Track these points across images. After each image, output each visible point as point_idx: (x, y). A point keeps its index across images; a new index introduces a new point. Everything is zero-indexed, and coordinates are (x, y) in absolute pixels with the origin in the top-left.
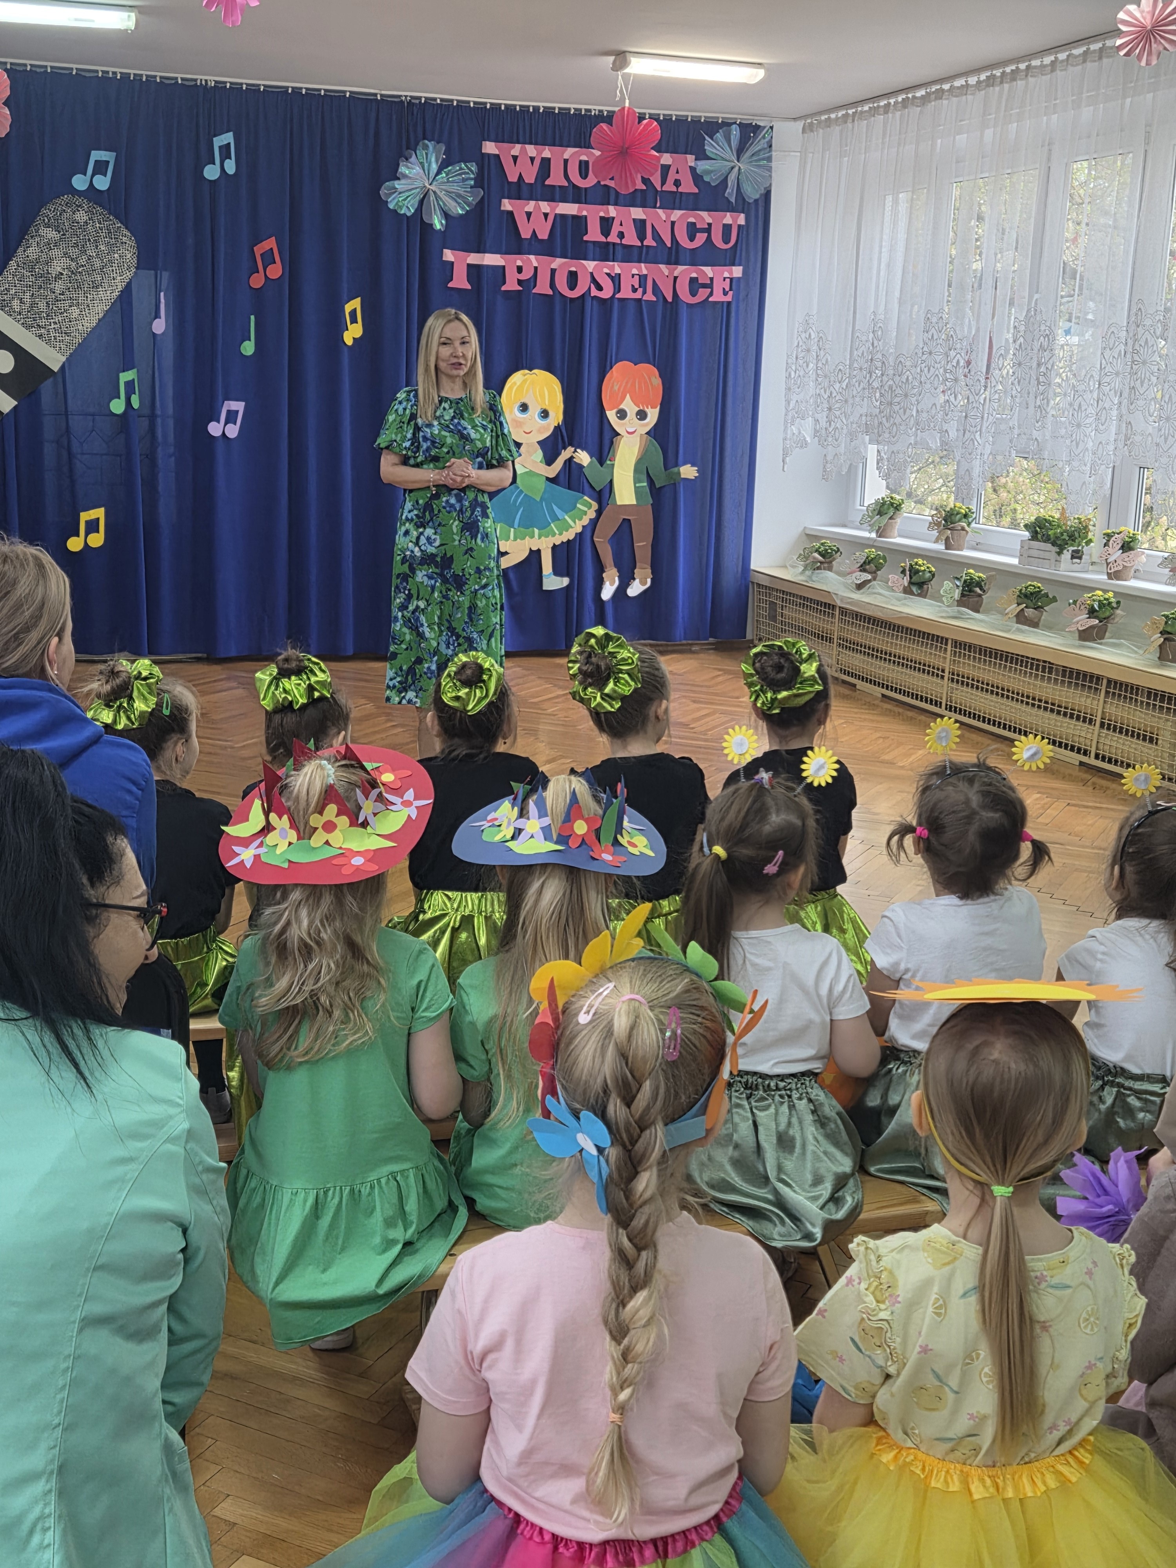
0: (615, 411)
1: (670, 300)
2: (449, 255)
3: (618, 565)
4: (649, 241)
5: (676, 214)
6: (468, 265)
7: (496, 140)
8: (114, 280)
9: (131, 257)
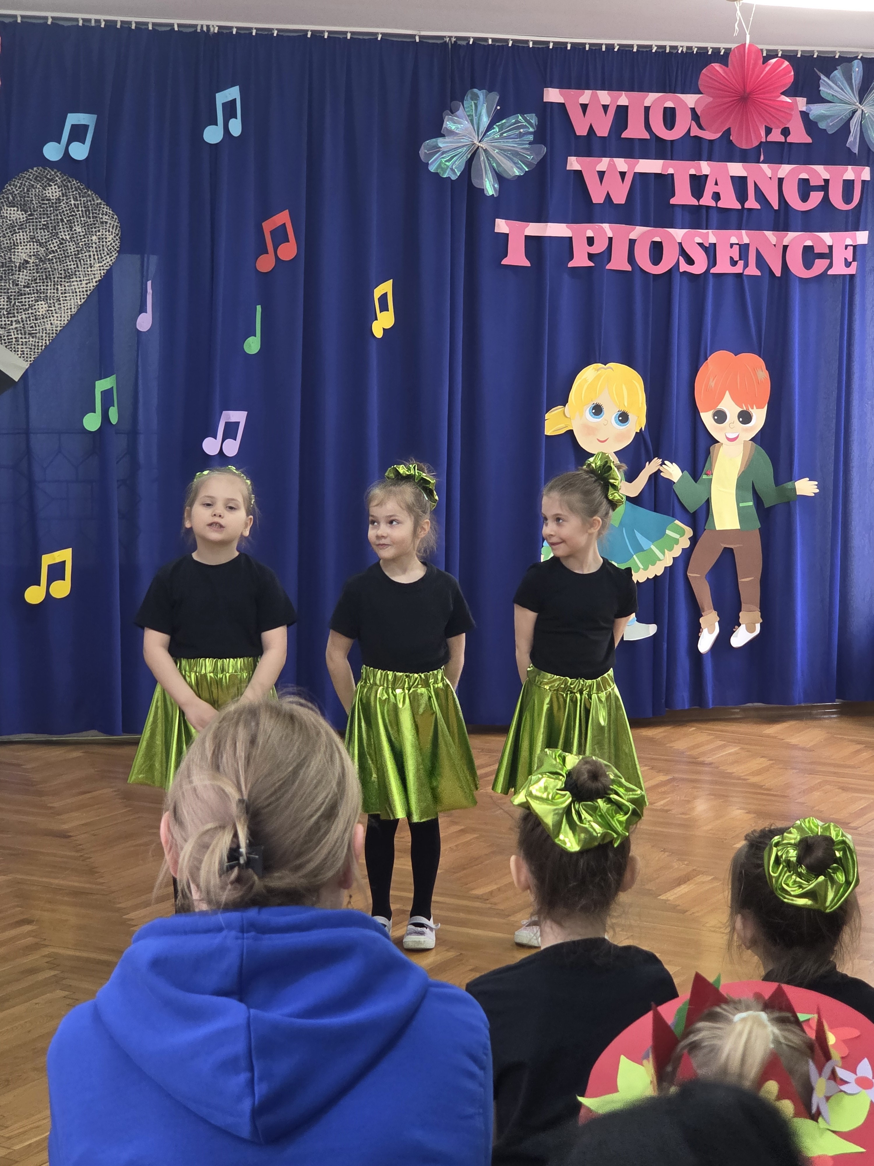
0: (711, 413)
1: (778, 273)
2: (502, 226)
3: (717, 607)
4: (752, 203)
5: (784, 170)
6: (526, 236)
7: (560, 87)
8: (91, 268)
9: (112, 239)
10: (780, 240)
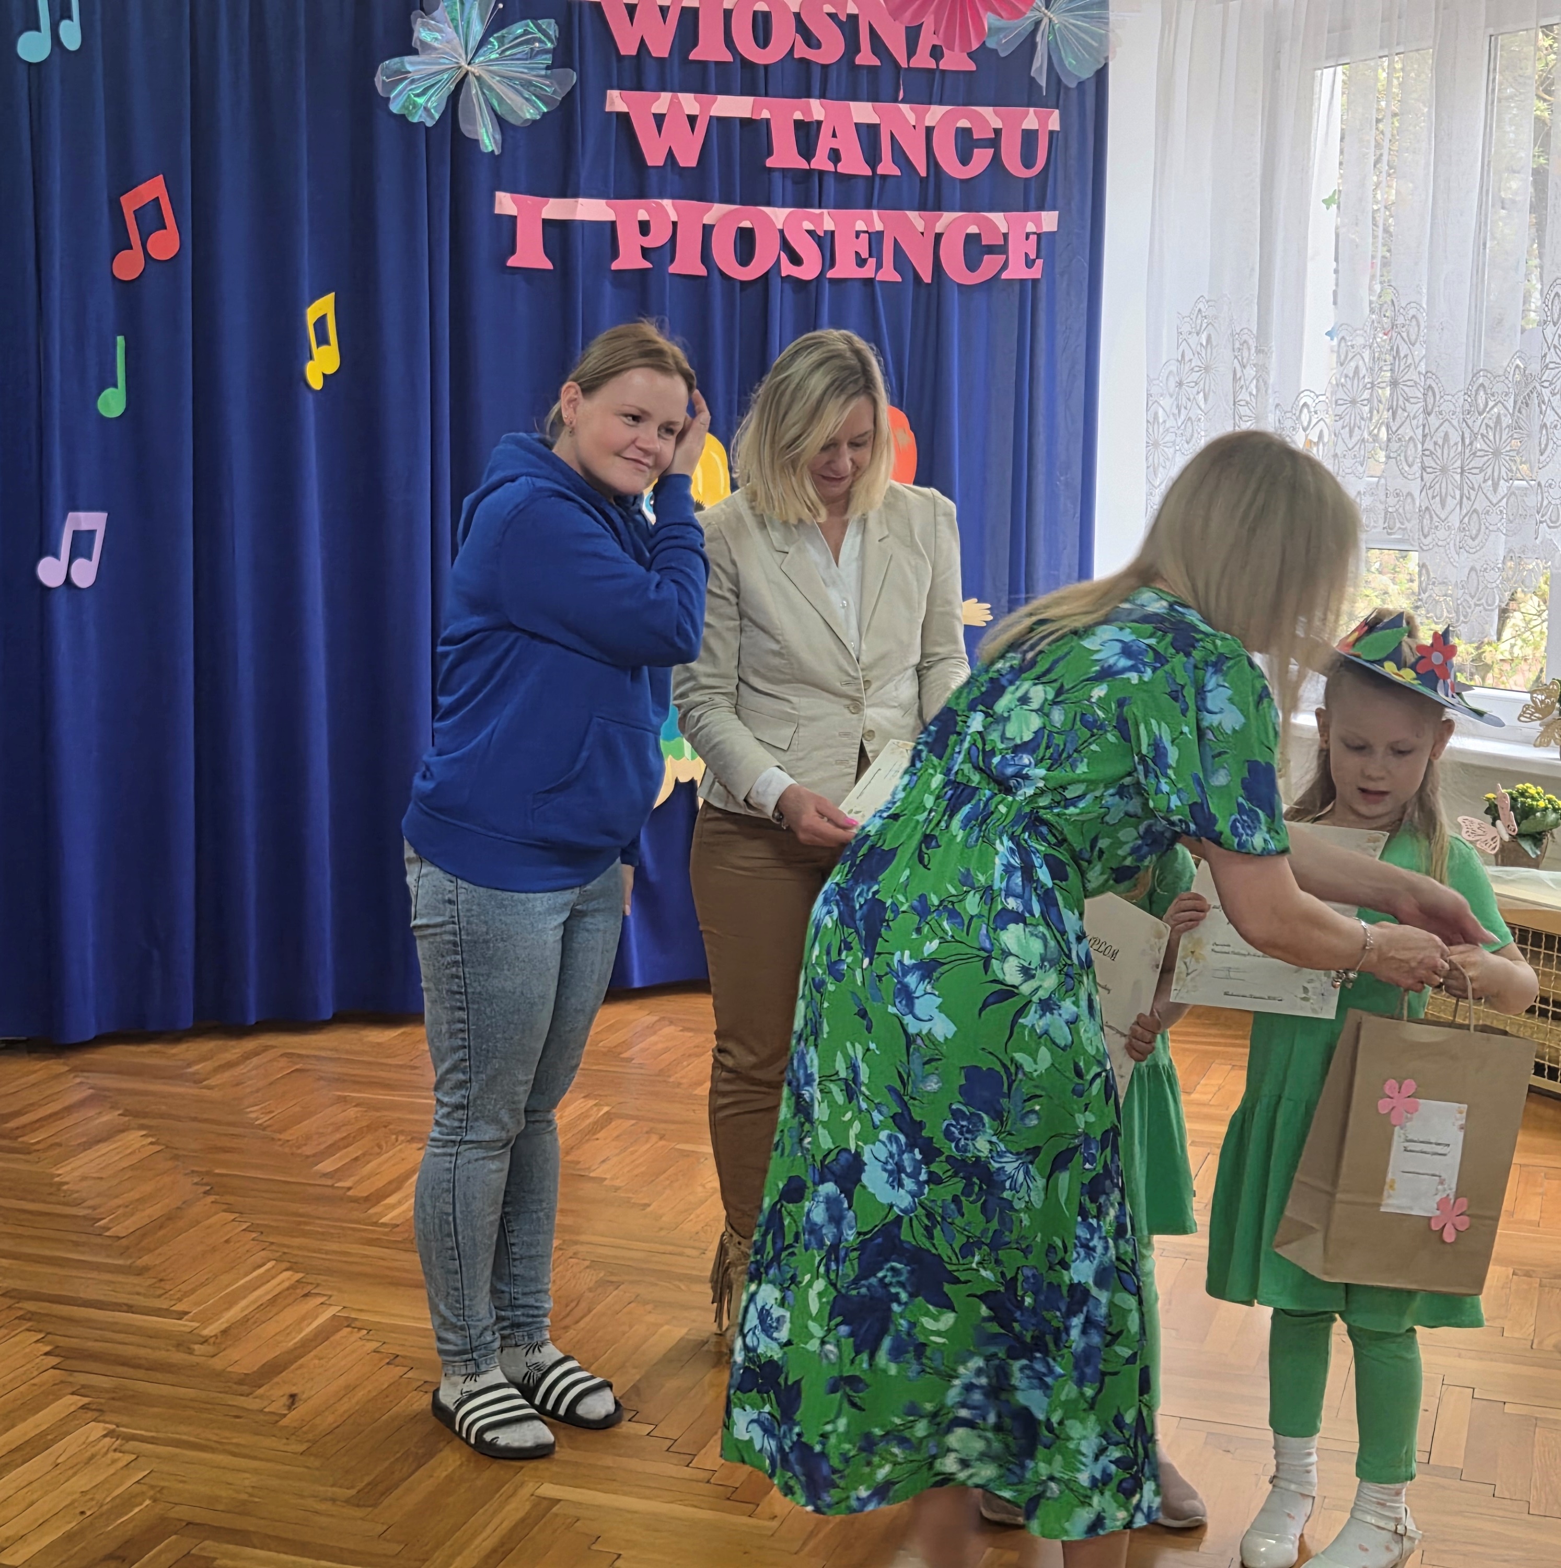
1: (927, 279)
2: (506, 203)
4: (887, 167)
5: (935, 113)
6: (543, 220)
10: (930, 224)
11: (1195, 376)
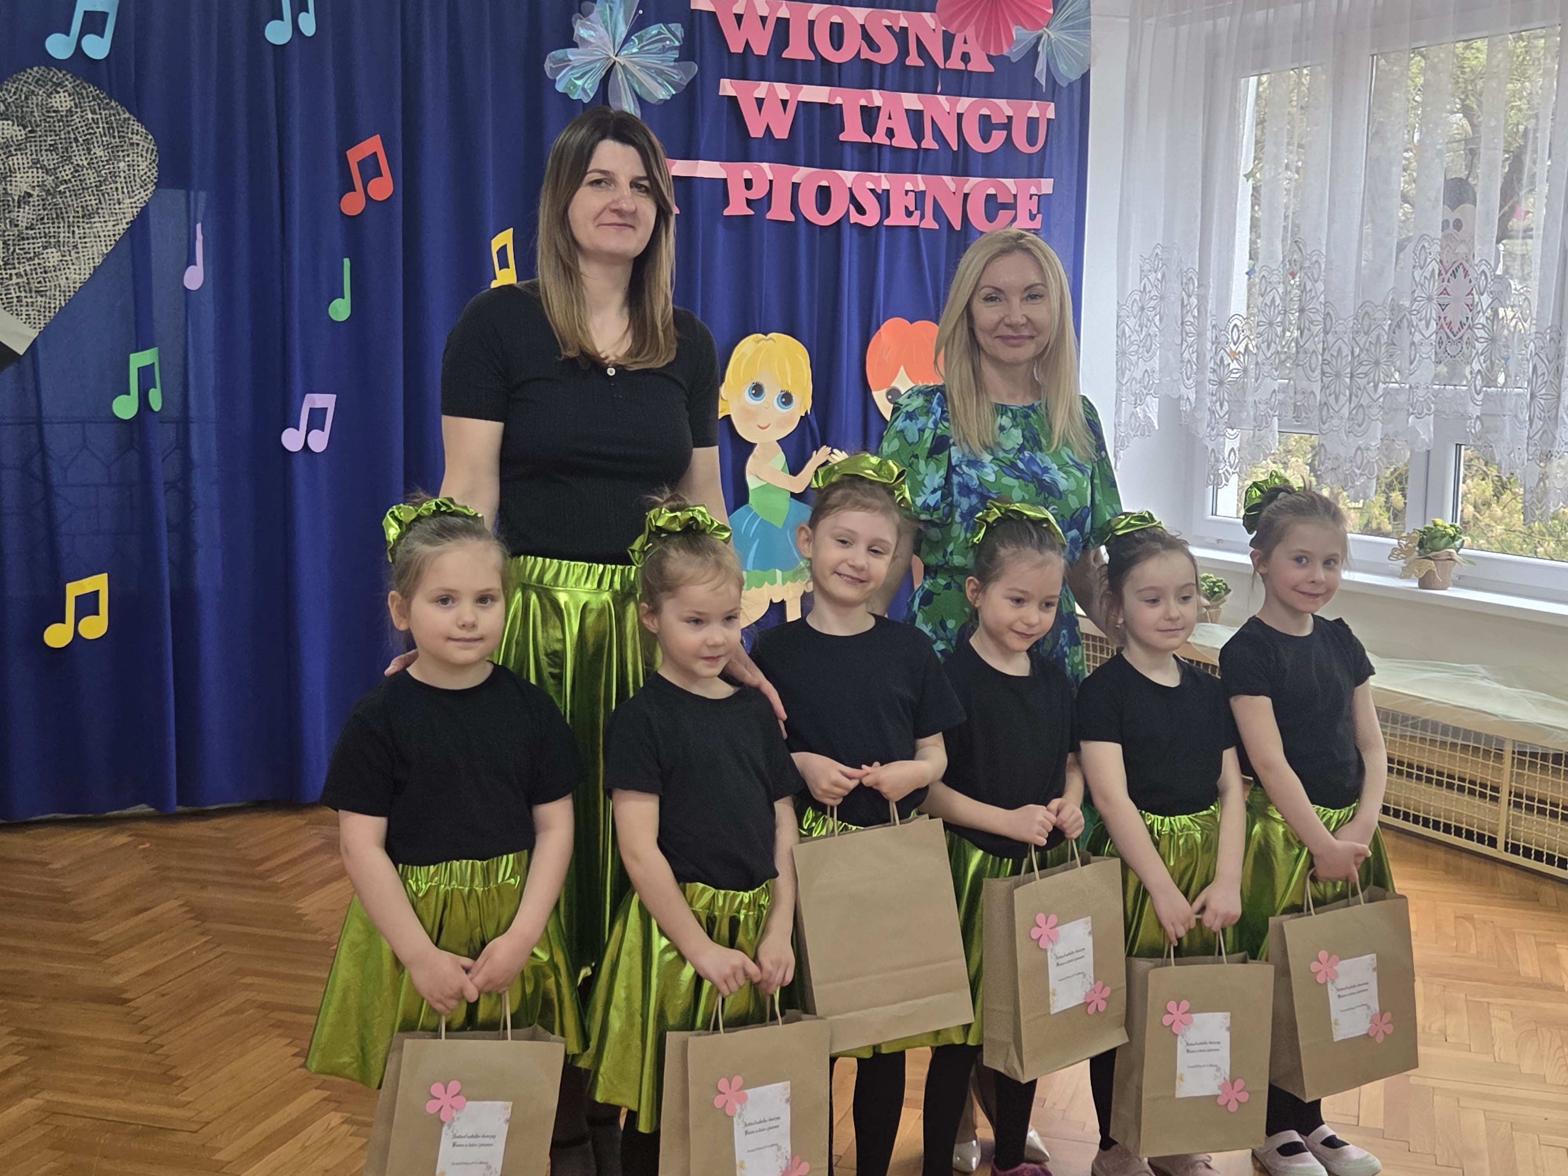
0: (884, 391)
1: (958, 227)
4: (929, 143)
5: (964, 103)
8: (119, 204)
9: (147, 167)
10: (960, 186)
11: (1153, 303)
